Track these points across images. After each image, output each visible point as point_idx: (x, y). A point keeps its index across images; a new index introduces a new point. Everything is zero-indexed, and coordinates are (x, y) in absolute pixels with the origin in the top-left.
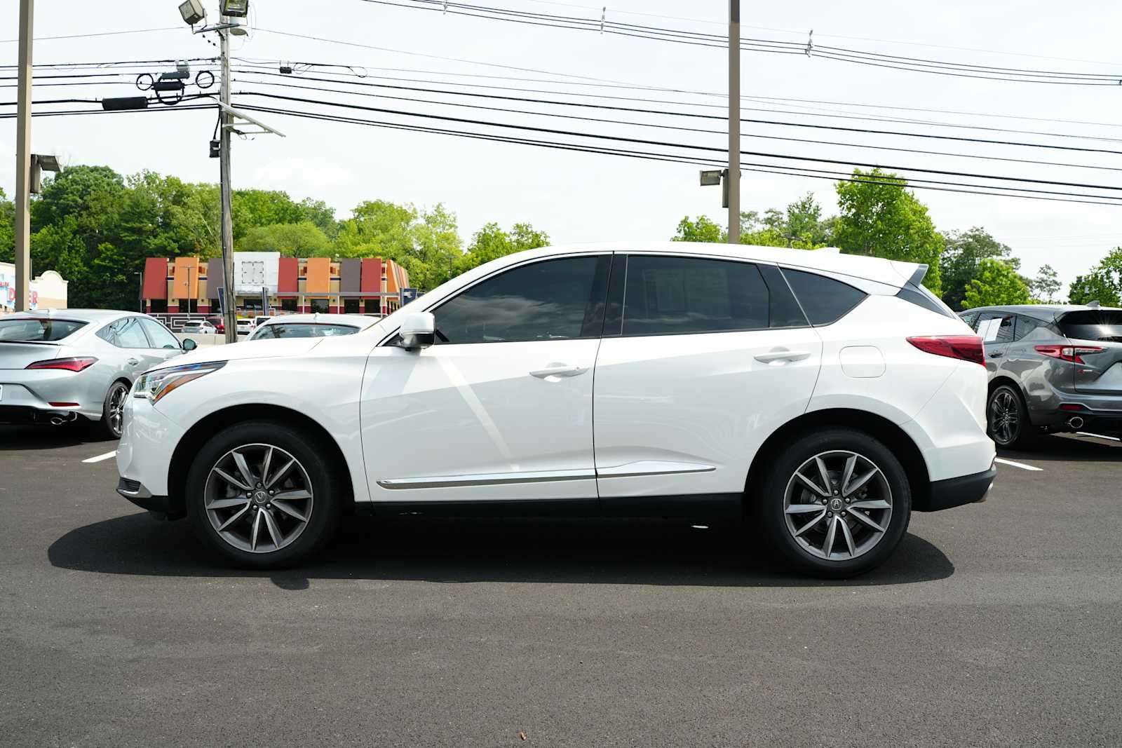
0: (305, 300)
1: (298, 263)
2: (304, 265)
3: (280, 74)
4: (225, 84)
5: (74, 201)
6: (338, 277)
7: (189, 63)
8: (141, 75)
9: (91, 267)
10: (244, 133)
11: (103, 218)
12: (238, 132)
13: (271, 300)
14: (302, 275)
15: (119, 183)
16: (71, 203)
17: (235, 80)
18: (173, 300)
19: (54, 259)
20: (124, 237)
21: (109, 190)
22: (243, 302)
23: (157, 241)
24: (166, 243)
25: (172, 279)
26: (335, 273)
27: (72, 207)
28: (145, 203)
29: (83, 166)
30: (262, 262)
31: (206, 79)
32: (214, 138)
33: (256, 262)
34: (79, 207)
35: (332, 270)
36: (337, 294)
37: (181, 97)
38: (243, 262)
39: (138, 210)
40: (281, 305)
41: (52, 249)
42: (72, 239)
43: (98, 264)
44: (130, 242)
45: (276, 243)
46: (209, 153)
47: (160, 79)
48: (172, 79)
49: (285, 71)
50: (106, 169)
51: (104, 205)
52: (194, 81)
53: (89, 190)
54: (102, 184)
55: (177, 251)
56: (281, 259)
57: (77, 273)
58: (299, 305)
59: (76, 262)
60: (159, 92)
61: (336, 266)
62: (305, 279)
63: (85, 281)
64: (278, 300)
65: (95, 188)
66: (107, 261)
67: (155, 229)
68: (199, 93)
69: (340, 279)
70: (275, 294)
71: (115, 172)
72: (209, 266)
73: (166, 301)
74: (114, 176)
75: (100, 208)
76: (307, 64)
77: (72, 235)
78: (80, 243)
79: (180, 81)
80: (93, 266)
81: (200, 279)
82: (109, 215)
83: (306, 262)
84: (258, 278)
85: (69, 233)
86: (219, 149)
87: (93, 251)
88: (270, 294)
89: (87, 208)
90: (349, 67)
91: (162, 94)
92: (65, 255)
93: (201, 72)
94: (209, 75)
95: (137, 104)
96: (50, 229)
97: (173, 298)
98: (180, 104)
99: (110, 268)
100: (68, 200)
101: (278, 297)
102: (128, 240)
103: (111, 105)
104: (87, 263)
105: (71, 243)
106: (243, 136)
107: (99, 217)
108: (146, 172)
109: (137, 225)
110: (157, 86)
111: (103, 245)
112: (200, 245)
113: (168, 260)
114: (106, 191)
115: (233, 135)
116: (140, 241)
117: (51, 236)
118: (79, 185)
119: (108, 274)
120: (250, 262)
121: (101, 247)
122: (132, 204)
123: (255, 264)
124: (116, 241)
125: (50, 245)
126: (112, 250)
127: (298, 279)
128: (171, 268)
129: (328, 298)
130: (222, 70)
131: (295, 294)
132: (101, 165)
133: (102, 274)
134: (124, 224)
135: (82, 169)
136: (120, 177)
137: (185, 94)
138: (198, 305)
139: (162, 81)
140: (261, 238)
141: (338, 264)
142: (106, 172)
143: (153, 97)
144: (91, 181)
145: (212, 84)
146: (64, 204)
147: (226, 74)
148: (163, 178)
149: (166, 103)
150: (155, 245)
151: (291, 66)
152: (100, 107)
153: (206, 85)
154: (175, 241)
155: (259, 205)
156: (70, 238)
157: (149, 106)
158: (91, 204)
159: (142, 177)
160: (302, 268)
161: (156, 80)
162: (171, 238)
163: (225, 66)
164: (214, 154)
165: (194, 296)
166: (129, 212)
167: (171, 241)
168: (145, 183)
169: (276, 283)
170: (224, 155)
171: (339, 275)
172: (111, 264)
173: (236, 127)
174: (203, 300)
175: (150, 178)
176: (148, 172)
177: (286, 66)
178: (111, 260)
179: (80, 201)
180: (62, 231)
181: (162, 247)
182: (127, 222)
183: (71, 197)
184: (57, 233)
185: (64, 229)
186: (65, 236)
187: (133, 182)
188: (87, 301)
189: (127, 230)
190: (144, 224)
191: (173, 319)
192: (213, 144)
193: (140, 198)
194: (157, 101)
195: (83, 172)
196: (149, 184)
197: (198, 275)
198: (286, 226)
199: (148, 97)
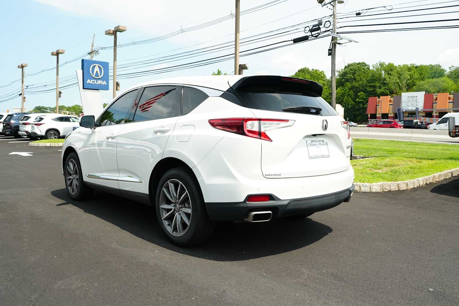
0: (436, 113)
1: (433, 96)
2: (436, 96)
3: (356, 16)
4: (334, 25)
5: (350, 77)
6: (452, 101)
7: (322, 19)
8: (306, 27)
9: (355, 102)
10: (342, 44)
11: (360, 82)
12: (339, 44)
13: (420, 113)
14: (435, 101)
15: (368, 68)
16: (349, 78)
17: (338, 22)
18: (379, 114)
19: (342, 99)
20: (368, 89)
21: (363, 71)
22: (408, 114)
23: (381, 90)
24: (384, 91)
25: (379, 105)
26: (451, 100)
27: (350, 79)
28: (376, 75)
29: (355, 63)
30: (417, 96)
31: (328, 24)
32: (330, 48)
33: (414, 97)
34: (352, 79)
35: (449, 98)
36: (451, 109)
37: (320, 33)
38: (408, 97)
39: (373, 78)
40: (425, 115)
41: (342, 96)
42: (349, 92)
43: (358, 101)
44: (371, 91)
45: (428, 87)
46: (328, 54)
47: (312, 28)
48: (316, 27)
49: (358, 14)
50: (363, 63)
51: (361, 77)
52: (323, 26)
53: (356, 72)
54: (361, 70)
55: (389, 94)
56: (425, 95)
57: (350, 105)
58: (433, 115)
59: (350, 100)
60: (312, 33)
61: (452, 96)
62: (436, 103)
63: (353, 108)
64: (423, 113)
65: (358, 71)
66: (361, 99)
67: (380, 85)
68: (325, 30)
69: (453, 102)
70: (422, 110)
71: (367, 64)
72: (394, 99)
73: (376, 115)
74: (366, 65)
75: (360, 79)
76: (367, 9)
77: (349, 90)
78: (351, 92)
79: (319, 27)
80: (356, 102)
81: (390, 105)
82: (363, 81)
83: (437, 95)
84: (415, 103)
85: (347, 89)
86: (332, 52)
87: (356, 96)
88: (419, 110)
89: (355, 79)
90: (384, 7)
91: (313, 33)
92: (346, 98)
93: (326, 22)
94: (329, 22)
95: (305, 39)
96: (341, 88)
97: (379, 113)
98: (319, 36)
99: (363, 102)
100: (348, 77)
101: (423, 111)
102: (369, 91)
103: (296, 41)
104: (354, 100)
105: (348, 93)
106: (341, 45)
107: (359, 82)
108: (380, 62)
109: (373, 84)
110: (311, 31)
111: (360, 93)
112: (396, 91)
113: (377, 97)
114: (362, 72)
115: (337, 45)
116: (375, 90)
117: (341, 91)
118: (353, 70)
119: (361, 105)
120: (411, 97)
121: (359, 94)
122: (371, 76)
123: (414, 98)
124: (365, 91)
125: (341, 94)
126: (363, 95)
127: (433, 103)
128: (379, 101)
129: (447, 111)
130: (333, 20)
131: (431, 110)
132: (361, 62)
133: (359, 105)
134: (368, 84)
135: (354, 64)
136: (368, 65)
137: (321, 32)
138: (389, 116)
139: (313, 28)
140: (422, 86)
141: (452, 95)
142: (364, 64)
143: (310, 35)
144: (357, 68)
145: (330, 26)
146: (347, 78)
147: (334, 21)
148: (387, 64)
149: (314, 37)
150: (380, 92)
151: (360, 12)
152: (292, 42)
153: (328, 27)
154: (388, 90)
155: (424, 71)
156: (348, 91)
157: (309, 39)
158: (357, 77)
159: (378, 65)
160: (435, 98)
161: (311, 28)
162: (386, 89)
163: (334, 17)
164: (330, 54)
165: (387, 112)
166: (370, 79)
167: (386, 90)
168: (380, 67)
169: (423, 105)
170: (333, 54)
171: (453, 100)
172: (363, 100)
173: (338, 42)
174: (391, 114)
175: (381, 65)
176: (381, 62)
177: (358, 12)
178: (363, 98)
179: (352, 76)
180: (345, 89)
181: (382, 93)
182: (369, 83)
183: (349, 75)
184: (343, 90)
185: (346, 88)
186: (346, 90)
187: (375, 67)
188: (354, 115)
189: (369, 86)
190: (376, 84)
191: (370, 122)
192: (329, 50)
193: (375, 73)
194: (311, 36)
195: (354, 65)
196: (381, 67)
197: (389, 103)
198: (435, 80)
199: (308, 35)
